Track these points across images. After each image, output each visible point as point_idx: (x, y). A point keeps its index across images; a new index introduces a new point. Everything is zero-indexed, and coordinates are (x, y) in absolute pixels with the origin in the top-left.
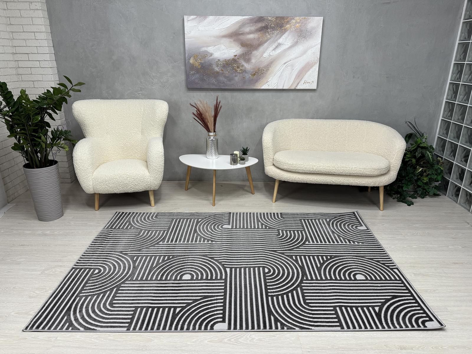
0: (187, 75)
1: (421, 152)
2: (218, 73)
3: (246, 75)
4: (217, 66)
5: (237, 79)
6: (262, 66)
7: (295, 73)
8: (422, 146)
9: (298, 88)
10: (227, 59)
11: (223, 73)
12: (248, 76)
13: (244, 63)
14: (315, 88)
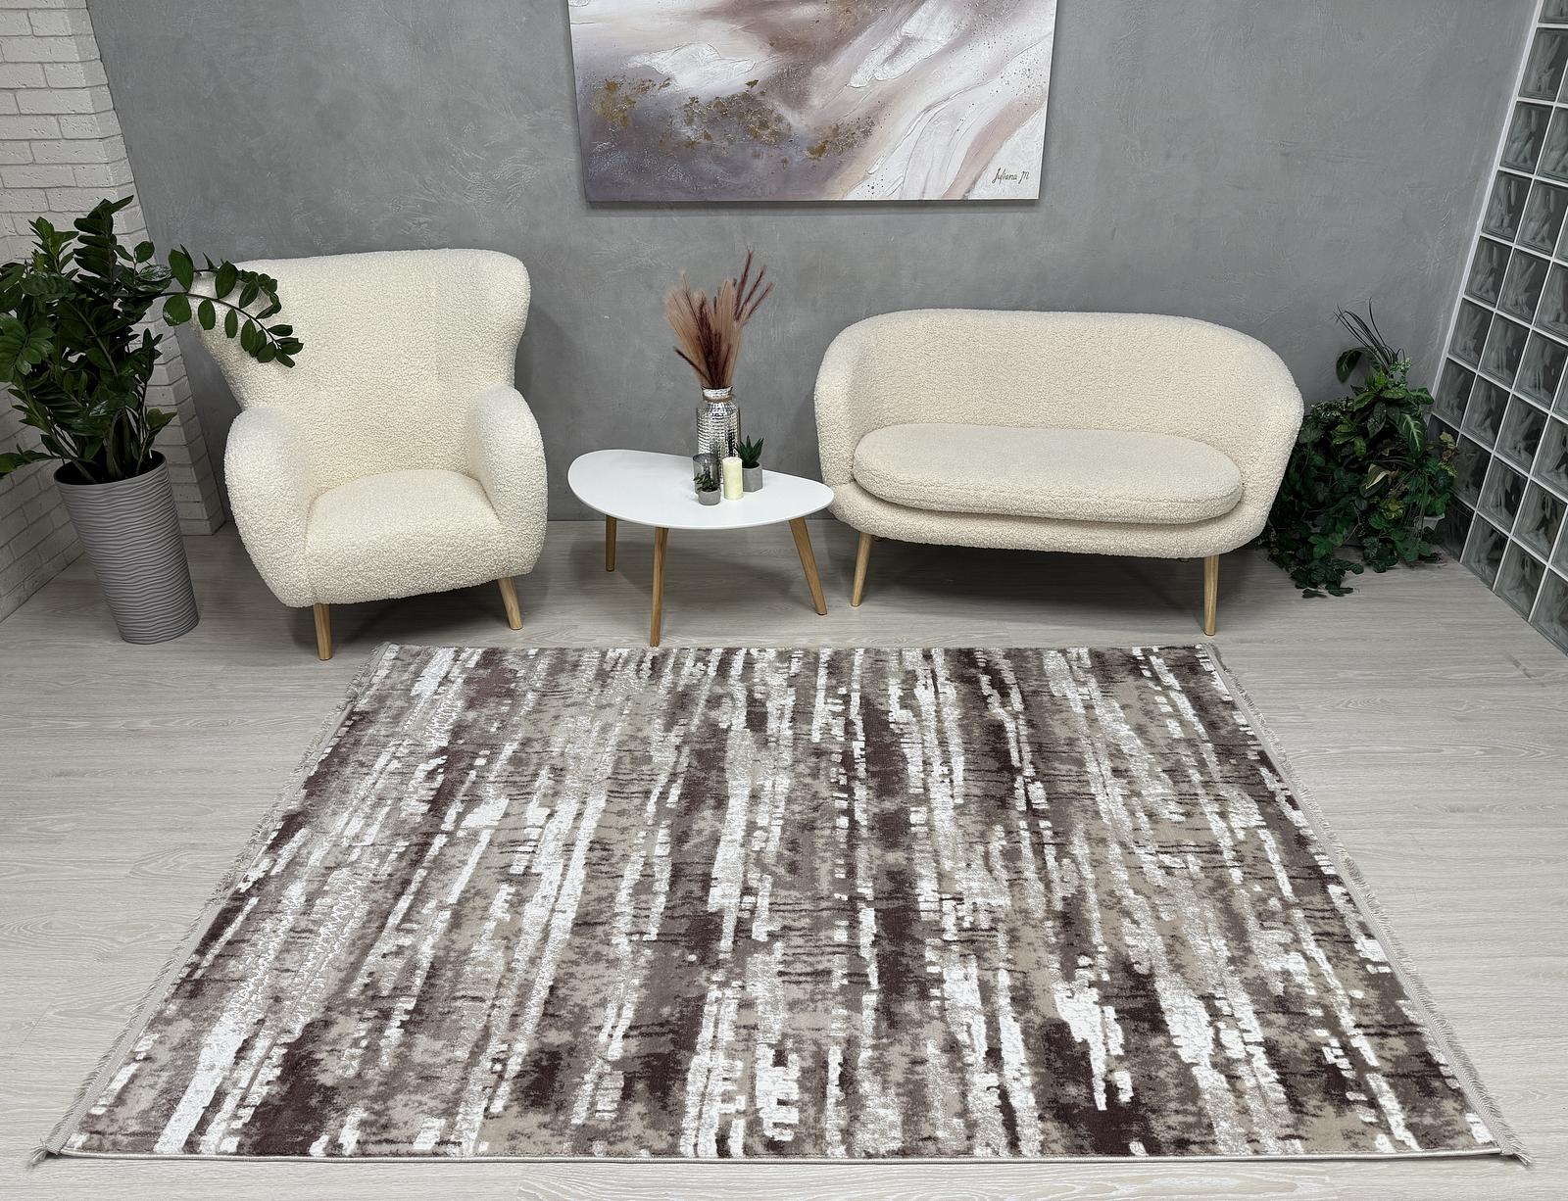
0: (586, 157)
1: (1387, 416)
2: (691, 144)
3: (792, 151)
4: (690, 122)
5: (759, 165)
6: (846, 119)
7: (965, 144)
8: (1389, 396)
9: (975, 196)
10: (725, 95)
11: (710, 147)
12: (798, 156)
13: (783, 110)
14: (1033, 194)
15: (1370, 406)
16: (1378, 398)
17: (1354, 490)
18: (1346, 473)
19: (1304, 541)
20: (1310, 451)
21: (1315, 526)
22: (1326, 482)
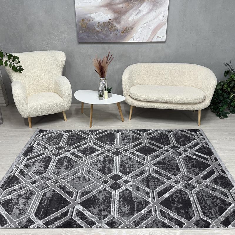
0: (78, 34)
1: (234, 83)
2: (98, 31)
3: (118, 32)
4: (98, 27)
5: (111, 35)
6: (128, 26)
7: (152, 31)
8: (234, 79)
9: (153, 41)
10: (105, 22)
11: (102, 32)
12: (119, 33)
13: (116, 25)
14: (165, 41)
15: (231, 81)
16: (232, 80)
17: (228, 98)
18: (226, 94)
19: (218, 108)
20: (219, 90)
21: (220, 105)
22: (222, 96)
